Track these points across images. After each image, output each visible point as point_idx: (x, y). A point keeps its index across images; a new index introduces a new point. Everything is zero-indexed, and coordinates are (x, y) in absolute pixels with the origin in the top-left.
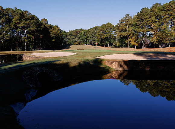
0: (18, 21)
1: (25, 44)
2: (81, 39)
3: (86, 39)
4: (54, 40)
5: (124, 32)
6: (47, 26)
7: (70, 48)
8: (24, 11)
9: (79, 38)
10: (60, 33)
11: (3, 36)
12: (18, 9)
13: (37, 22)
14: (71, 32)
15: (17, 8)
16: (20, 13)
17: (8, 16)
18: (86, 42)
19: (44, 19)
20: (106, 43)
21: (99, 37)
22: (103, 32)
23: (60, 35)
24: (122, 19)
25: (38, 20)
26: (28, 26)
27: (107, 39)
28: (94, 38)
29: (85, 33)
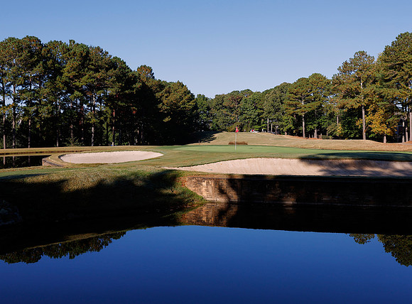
0: (74, 73)
1: (93, 131)
2: (244, 115)
3: (258, 115)
4: (167, 120)
5: (353, 97)
6: (149, 84)
7: (214, 139)
8: (91, 47)
9: (241, 114)
10: (189, 102)
11: (38, 109)
12: (78, 44)
13: (124, 75)
14: (220, 99)
15: (74, 42)
16: (82, 54)
17: (51, 62)
18: (258, 123)
19: (145, 66)
20: (310, 126)
21: (291, 110)
22: (301, 99)
23: (190, 105)
24: (346, 63)
25: (127, 70)
26: (100, 85)
27: (311, 116)
28: (277, 114)
29: (256, 100)
